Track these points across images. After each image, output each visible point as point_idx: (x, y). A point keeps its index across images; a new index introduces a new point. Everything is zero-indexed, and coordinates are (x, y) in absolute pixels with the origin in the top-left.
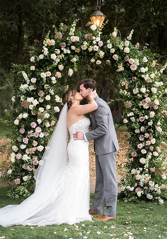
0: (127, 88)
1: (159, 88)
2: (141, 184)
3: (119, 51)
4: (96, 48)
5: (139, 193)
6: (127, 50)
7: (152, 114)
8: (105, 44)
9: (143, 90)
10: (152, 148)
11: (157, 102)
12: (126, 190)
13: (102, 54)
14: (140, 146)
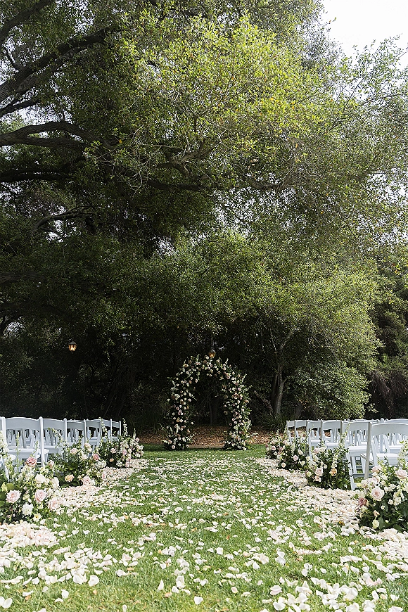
0: (225, 388)
1: (242, 388)
3: (220, 369)
4: (209, 368)
5: (233, 445)
6: (225, 369)
7: (239, 402)
8: (214, 366)
9: (234, 389)
10: (240, 421)
11: (241, 396)
13: (212, 371)
14: (233, 419)
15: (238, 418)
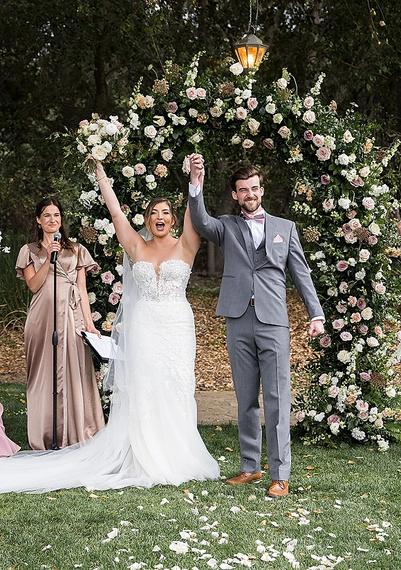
0: (309, 199)
1: (380, 199)
2: (341, 407)
3: (290, 119)
4: (241, 113)
5: (335, 427)
6: (310, 117)
7: (365, 254)
8: (262, 104)
9: (345, 202)
11: (375, 229)
12: (307, 418)
13: (254, 125)
14: (339, 324)
15: (356, 318)
